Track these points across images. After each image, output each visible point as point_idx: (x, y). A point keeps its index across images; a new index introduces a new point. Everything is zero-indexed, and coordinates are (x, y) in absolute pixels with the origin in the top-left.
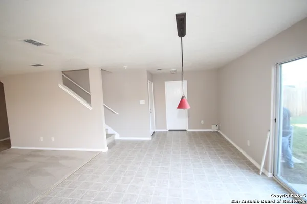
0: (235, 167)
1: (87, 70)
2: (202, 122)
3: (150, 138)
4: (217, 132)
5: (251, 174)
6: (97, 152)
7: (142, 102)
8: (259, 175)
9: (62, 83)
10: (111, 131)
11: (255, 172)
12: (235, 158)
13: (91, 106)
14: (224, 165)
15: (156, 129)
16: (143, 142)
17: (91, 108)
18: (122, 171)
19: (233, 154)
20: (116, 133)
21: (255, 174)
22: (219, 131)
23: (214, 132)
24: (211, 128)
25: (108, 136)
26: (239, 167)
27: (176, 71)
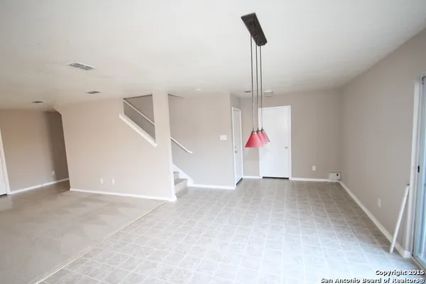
0: (352, 236)
1: (151, 95)
2: (314, 168)
3: (233, 188)
4: (338, 184)
5: (375, 249)
6: (162, 201)
7: (223, 138)
8: (389, 252)
9: (123, 112)
10: (182, 175)
11: (383, 248)
12: (355, 225)
13: (155, 141)
14: (335, 232)
15: (244, 175)
16: (221, 192)
17: (155, 145)
18: (188, 228)
19: (354, 218)
20: (188, 178)
21: (383, 251)
22: (340, 183)
23: (332, 184)
24: (327, 178)
25: (177, 181)
26: (359, 237)
27: (273, 92)
